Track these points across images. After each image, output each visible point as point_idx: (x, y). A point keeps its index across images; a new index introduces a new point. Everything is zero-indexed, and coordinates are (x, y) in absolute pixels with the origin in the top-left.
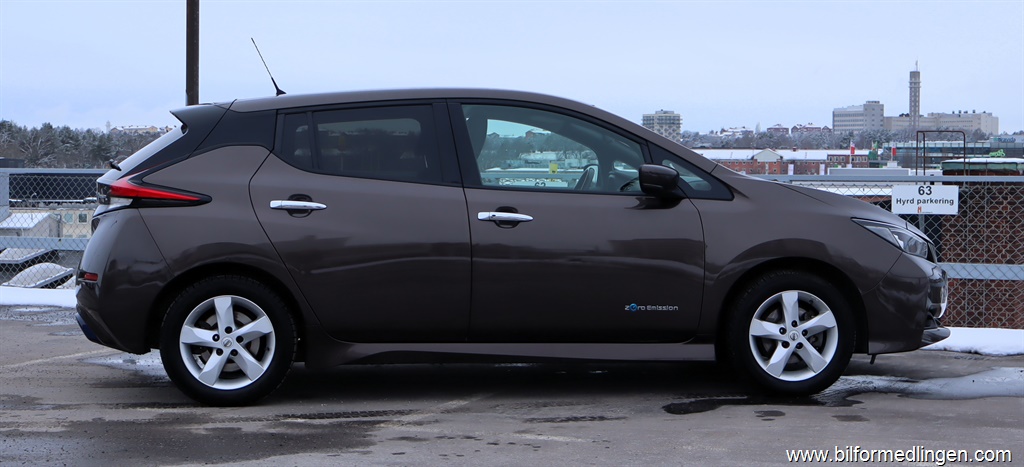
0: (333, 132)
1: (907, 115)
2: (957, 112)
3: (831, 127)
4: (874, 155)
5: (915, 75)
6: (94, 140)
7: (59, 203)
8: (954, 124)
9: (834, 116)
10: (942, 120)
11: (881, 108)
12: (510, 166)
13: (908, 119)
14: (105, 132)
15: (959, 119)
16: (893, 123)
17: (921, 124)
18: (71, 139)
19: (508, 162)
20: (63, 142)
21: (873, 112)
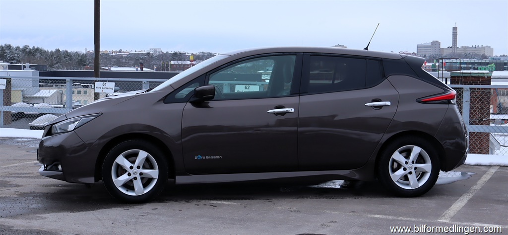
0: (188, 53)
1: (451, 47)
2: (474, 46)
3: (416, 53)
4: (434, 66)
5: (455, 29)
6: (79, 57)
7: (62, 86)
8: (473, 51)
9: (417, 47)
10: (467, 49)
11: (439, 44)
12: (268, 70)
13: (451, 49)
14: (84, 53)
15: (475, 49)
16: (445, 51)
17: (458, 51)
18: (68, 56)
19: (267, 68)
20: (65, 57)
21: (436, 46)
